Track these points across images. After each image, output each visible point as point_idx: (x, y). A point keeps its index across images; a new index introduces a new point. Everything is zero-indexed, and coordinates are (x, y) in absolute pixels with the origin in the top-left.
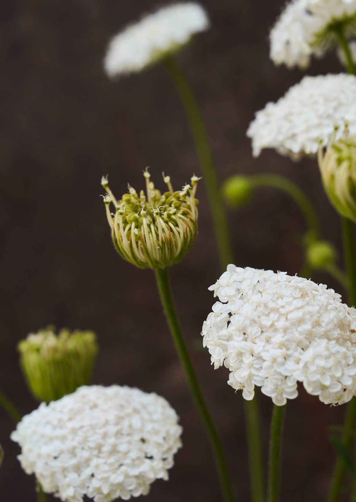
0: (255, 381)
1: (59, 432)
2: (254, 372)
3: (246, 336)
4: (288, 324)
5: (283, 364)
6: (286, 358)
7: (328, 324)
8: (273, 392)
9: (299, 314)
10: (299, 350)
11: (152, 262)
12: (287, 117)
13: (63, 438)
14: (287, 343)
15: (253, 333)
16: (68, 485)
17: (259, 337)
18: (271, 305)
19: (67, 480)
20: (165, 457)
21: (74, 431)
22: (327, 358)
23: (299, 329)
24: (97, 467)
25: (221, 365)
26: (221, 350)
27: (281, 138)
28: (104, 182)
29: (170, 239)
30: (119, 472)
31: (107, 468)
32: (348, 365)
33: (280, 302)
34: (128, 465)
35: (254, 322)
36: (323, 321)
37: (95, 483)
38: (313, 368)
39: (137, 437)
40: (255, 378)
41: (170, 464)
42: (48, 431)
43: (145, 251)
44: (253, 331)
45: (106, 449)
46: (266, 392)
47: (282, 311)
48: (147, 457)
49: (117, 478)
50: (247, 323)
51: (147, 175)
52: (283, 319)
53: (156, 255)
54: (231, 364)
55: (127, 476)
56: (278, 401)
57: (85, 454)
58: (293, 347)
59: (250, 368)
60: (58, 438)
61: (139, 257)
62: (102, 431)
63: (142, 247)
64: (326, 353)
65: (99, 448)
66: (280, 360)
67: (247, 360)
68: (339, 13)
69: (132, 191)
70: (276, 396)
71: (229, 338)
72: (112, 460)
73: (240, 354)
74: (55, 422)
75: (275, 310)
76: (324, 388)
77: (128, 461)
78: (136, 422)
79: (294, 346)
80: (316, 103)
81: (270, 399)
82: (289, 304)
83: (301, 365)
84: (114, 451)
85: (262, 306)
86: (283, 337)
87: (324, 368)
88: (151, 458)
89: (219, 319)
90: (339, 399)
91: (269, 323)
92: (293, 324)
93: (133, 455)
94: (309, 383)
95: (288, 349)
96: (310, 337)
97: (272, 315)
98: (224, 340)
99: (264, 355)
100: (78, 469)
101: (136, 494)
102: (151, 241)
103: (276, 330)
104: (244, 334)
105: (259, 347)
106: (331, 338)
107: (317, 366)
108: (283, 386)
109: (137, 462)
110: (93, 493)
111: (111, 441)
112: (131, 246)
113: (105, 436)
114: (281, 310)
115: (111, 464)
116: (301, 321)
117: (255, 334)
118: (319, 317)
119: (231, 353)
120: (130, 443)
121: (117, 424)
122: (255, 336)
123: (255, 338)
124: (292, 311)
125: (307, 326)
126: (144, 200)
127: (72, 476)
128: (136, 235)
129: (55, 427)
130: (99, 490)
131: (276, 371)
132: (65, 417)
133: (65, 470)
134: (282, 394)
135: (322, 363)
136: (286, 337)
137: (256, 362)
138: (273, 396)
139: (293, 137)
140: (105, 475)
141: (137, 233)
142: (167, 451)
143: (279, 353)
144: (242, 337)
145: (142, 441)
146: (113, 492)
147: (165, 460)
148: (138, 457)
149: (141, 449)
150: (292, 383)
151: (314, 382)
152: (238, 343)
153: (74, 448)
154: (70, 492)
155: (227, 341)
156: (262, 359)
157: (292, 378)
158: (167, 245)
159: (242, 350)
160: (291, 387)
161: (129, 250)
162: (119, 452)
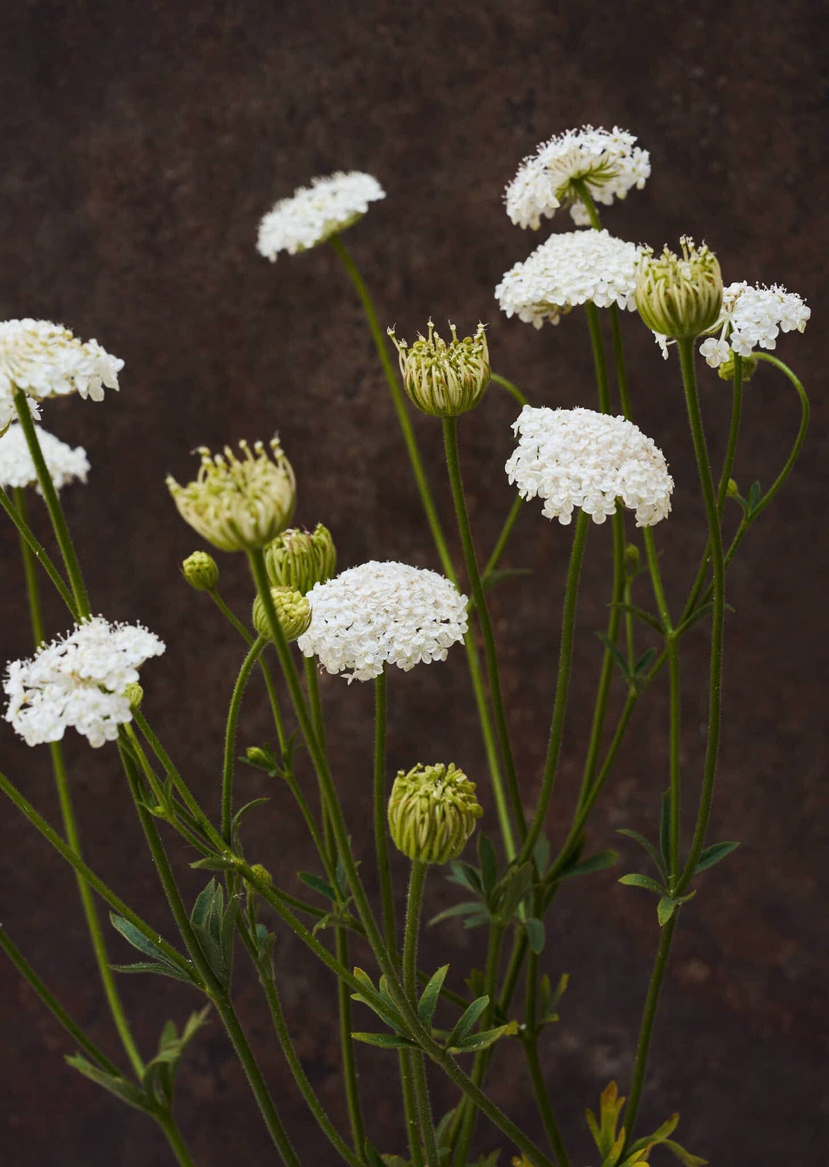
0: (575, 501)
1: (346, 602)
2: (573, 494)
3: (558, 463)
4: (600, 446)
5: (601, 482)
6: (603, 476)
7: (637, 445)
8: (593, 510)
9: (609, 437)
10: (614, 469)
11: (451, 407)
12: (544, 272)
13: (354, 608)
15: (567, 458)
16: (366, 654)
18: (579, 432)
19: (364, 649)
20: (460, 622)
21: (365, 598)
22: (641, 474)
23: (611, 451)
24: (396, 630)
25: (535, 495)
26: (535, 480)
27: (541, 293)
28: (391, 332)
29: (471, 382)
30: (419, 635)
31: (406, 631)
32: (659, 483)
33: (588, 430)
34: (427, 628)
35: (565, 449)
36: (632, 444)
37: (397, 646)
38: (629, 483)
39: (431, 601)
40: (574, 499)
41: (465, 629)
42: (333, 603)
43: (445, 393)
44: (566, 457)
45: (403, 612)
46: (587, 510)
47: (592, 436)
48: (443, 622)
49: (418, 640)
50: (559, 450)
51: (431, 324)
52: (594, 443)
53: (456, 399)
54: (546, 492)
55: (427, 639)
56: (597, 519)
57: (381, 620)
58: (608, 467)
59: (568, 491)
60: (346, 608)
61: (439, 402)
62: (396, 595)
63: (443, 389)
64: (639, 469)
65: (396, 611)
66: (598, 478)
67: (564, 483)
68: (584, 166)
69: (422, 338)
70: (596, 514)
71: (544, 466)
72: (410, 623)
73: (556, 480)
74: (342, 594)
75: (585, 437)
76: (641, 501)
77: (426, 623)
78: (425, 586)
79: (608, 465)
80: (574, 256)
81: (590, 516)
82: (597, 430)
83: (619, 481)
84: (410, 614)
85: (571, 433)
86: (597, 458)
87: (639, 482)
88: (447, 621)
89: (529, 451)
90: (650, 519)
91: (582, 448)
92: (605, 447)
93: (431, 618)
94: (628, 496)
95: (603, 469)
96: (622, 457)
97: (582, 440)
98: (535, 470)
99: (583, 476)
100: (374, 636)
101: (436, 659)
102: (453, 384)
103: (589, 454)
104: (557, 461)
105: (575, 470)
106: (640, 459)
107: (634, 481)
108: (603, 504)
109: (435, 624)
110: (394, 657)
111: (407, 604)
112: (431, 389)
113: (399, 601)
114: (589, 436)
115: (410, 627)
116: (611, 444)
117: (569, 459)
118: (628, 440)
119: (546, 480)
120: (425, 606)
121: (408, 589)
123: (569, 463)
124: (601, 436)
125: (619, 448)
126: (434, 348)
127: (370, 645)
128: (437, 378)
129: (341, 599)
130: (399, 654)
131: (594, 489)
132: (352, 588)
133: (360, 639)
134: (602, 510)
135: (637, 478)
136: (600, 458)
137: (573, 484)
138: (593, 513)
140: (405, 638)
141: (439, 375)
142: (459, 616)
143: (595, 473)
144: (555, 464)
145: (436, 604)
146: (415, 655)
147: (460, 624)
148: (435, 621)
149: (435, 612)
150: (610, 499)
151: (632, 495)
152: (552, 469)
153: (369, 615)
154: (369, 660)
155: (540, 470)
156: (580, 481)
157: (611, 494)
158: (468, 386)
159: (557, 475)
160: (610, 503)
161: (428, 394)
162: (416, 616)
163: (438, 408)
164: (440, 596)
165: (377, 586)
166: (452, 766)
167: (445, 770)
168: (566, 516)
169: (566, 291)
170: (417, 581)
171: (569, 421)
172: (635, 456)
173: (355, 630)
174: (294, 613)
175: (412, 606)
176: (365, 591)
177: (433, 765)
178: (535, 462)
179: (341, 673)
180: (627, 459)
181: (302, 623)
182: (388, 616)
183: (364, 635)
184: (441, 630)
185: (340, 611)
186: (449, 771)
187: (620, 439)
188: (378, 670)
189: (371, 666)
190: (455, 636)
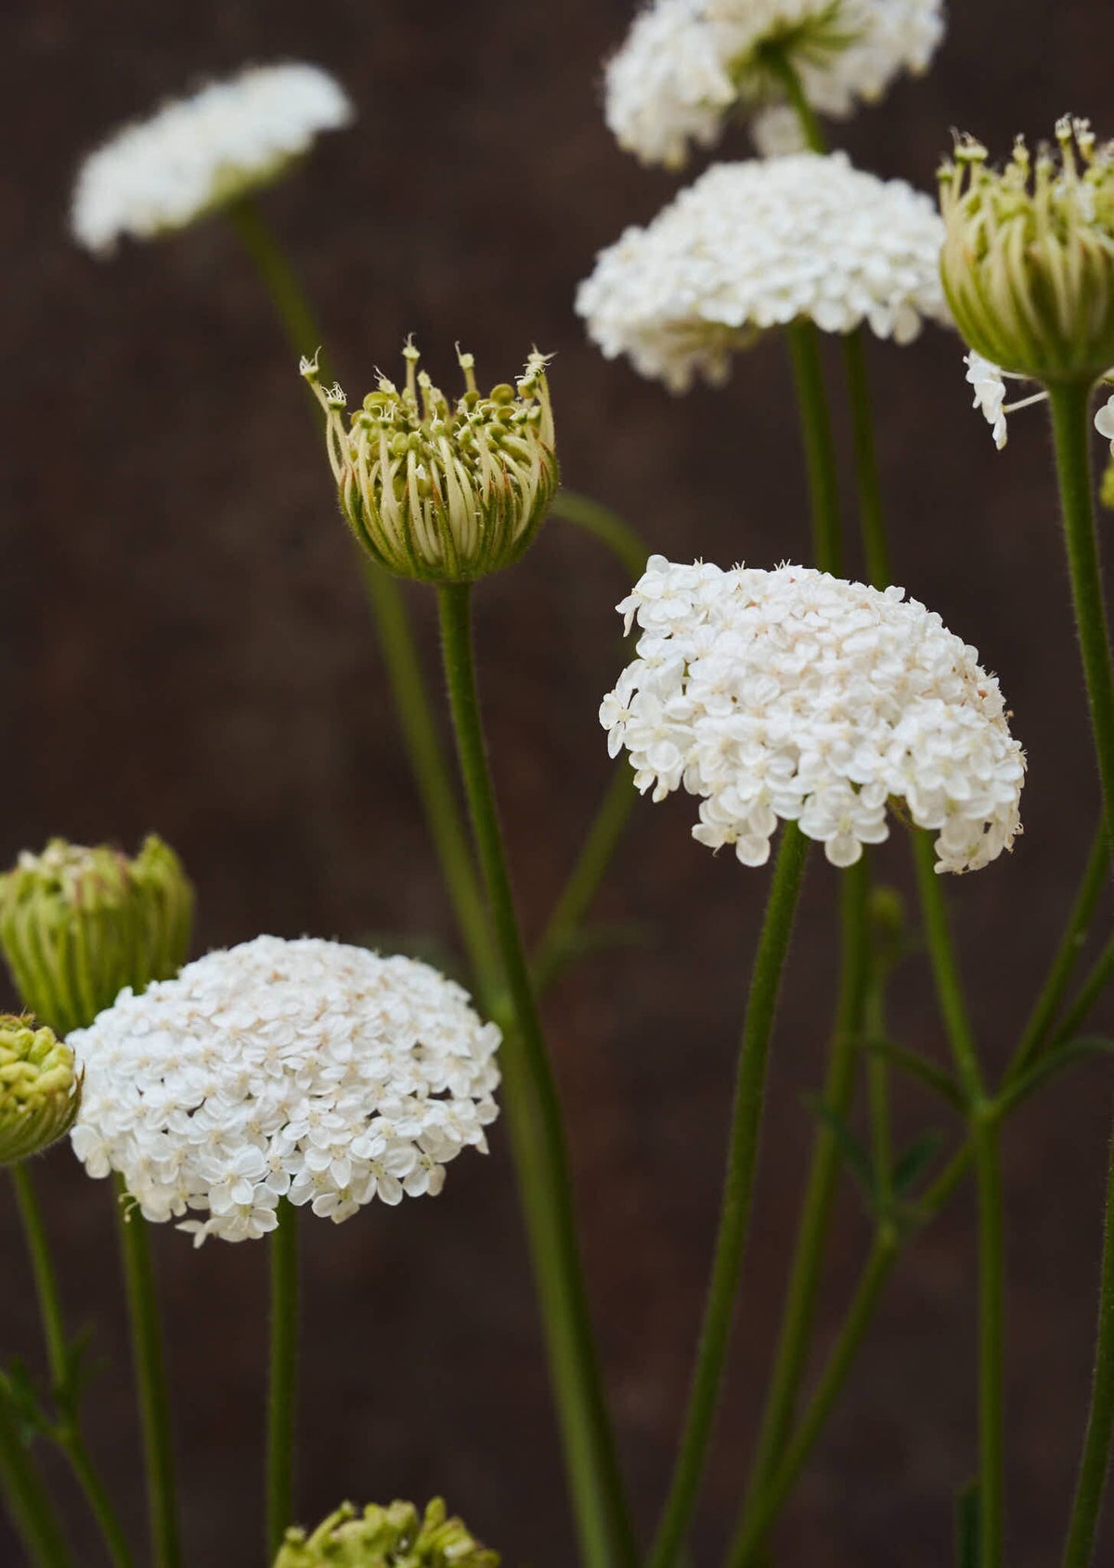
0: (779, 807)
1: (191, 1045)
2: (772, 785)
3: (738, 704)
4: (847, 663)
5: (849, 757)
6: (856, 741)
7: (938, 663)
8: (829, 829)
9: (871, 640)
10: (883, 722)
11: (456, 557)
12: (695, 250)
13: (210, 1059)
14: (852, 708)
15: (759, 693)
16: (235, 1180)
17: (775, 702)
18: (791, 626)
19: (230, 1167)
20: (477, 1095)
21: (238, 1036)
22: (955, 737)
23: (875, 675)
24: (314, 1120)
25: (675, 787)
26: (675, 749)
27: (688, 296)
28: (307, 368)
29: (508, 496)
30: (370, 1132)
31: (339, 1122)
32: (997, 761)
33: (813, 620)
34: (393, 1114)
35: (755, 669)
36: (926, 659)
37: (314, 1161)
38: (924, 761)
39: (405, 1044)
40: (777, 799)
41: (490, 1112)
42: (160, 1046)
43: (441, 523)
44: (754, 690)
45: (331, 1074)
46: (813, 829)
47: (825, 637)
48: (433, 1096)
49: (369, 1145)
50: (741, 671)
51: (411, 353)
52: (830, 655)
53: (469, 540)
54: (705, 779)
55: (393, 1141)
56: (837, 853)
57: (277, 1092)
58: (866, 717)
59: (762, 778)
60: (191, 1060)
61: (424, 546)
62: (317, 1028)
63: (438, 513)
64: (949, 726)
65: (314, 1070)
66: (842, 746)
67: (753, 758)
68: (790, 5)
69: (386, 386)
70: (835, 841)
71: (700, 711)
72: (349, 1101)
73: (730, 749)
74: (181, 1022)
75: (809, 638)
76: (953, 808)
77: (391, 1102)
78: (393, 1005)
79: (867, 714)
80: (766, 210)
81: (820, 846)
82: (840, 621)
83: (897, 755)
84: (351, 1078)
85: (771, 629)
86: (840, 694)
87: (949, 760)
88: (446, 1095)
89: (661, 671)
90: (973, 853)
91: (798, 667)
92: (859, 665)
93: (404, 1087)
94: (923, 796)
95: (854, 722)
96: (905, 693)
97: (800, 648)
98: (678, 722)
99: (801, 741)
100: (258, 1133)
101: (415, 1192)
102: (460, 499)
103: (817, 682)
104: (734, 700)
105: (781, 724)
106: (947, 698)
107: (935, 756)
108: (853, 814)
109: (413, 1104)
110: (306, 1190)
111: (345, 1052)
113: (323, 1043)
114: (819, 636)
115: (348, 1113)
116: (875, 657)
117: (765, 695)
118: (915, 649)
119: (705, 748)
120: (388, 1057)
121: (347, 1014)
122: (763, 702)
123: (766, 705)
124: (850, 636)
125: (895, 667)
126: (416, 410)
127: (246, 1156)
128: (420, 482)
129: (178, 1035)
130: (320, 1181)
131: (832, 774)
132: (207, 1007)
133: (221, 1141)
134: (850, 832)
135: (945, 748)
136: (847, 694)
137: (774, 761)
138: (829, 838)
139: (721, 291)
140: (337, 1140)
141: (423, 476)
142: (478, 1081)
143: (836, 732)
144: (730, 707)
145: (419, 1052)
146: (359, 1183)
147: (476, 1101)
148: (414, 1095)
149: (415, 1074)
150: (873, 802)
151: (930, 793)
152: (721, 722)
153: (245, 1078)
154: (243, 1195)
155: (689, 722)
156: (793, 752)
157: (876, 789)
158: (499, 506)
159: (734, 738)
160: (875, 812)
161: (398, 525)
162: (364, 1082)
163: (424, 559)
164: (430, 1031)
165: (270, 1005)
166: (435, 1507)
167: (416, 1520)
168: (756, 844)
169: (747, 290)
170: (372, 992)
171: (766, 597)
172: (935, 691)
173: (211, 1119)
174: (28, 1088)
175: (358, 1057)
176: (240, 1017)
177: (385, 1502)
178: (678, 702)
179: (176, 1220)
180: (918, 698)
181: (48, 1115)
182: (294, 1084)
183: (233, 1128)
184: (428, 1120)
185: (174, 1066)
186: (429, 1524)
187: (898, 646)
188: (265, 1219)
189: (249, 1210)
190: (463, 1135)
